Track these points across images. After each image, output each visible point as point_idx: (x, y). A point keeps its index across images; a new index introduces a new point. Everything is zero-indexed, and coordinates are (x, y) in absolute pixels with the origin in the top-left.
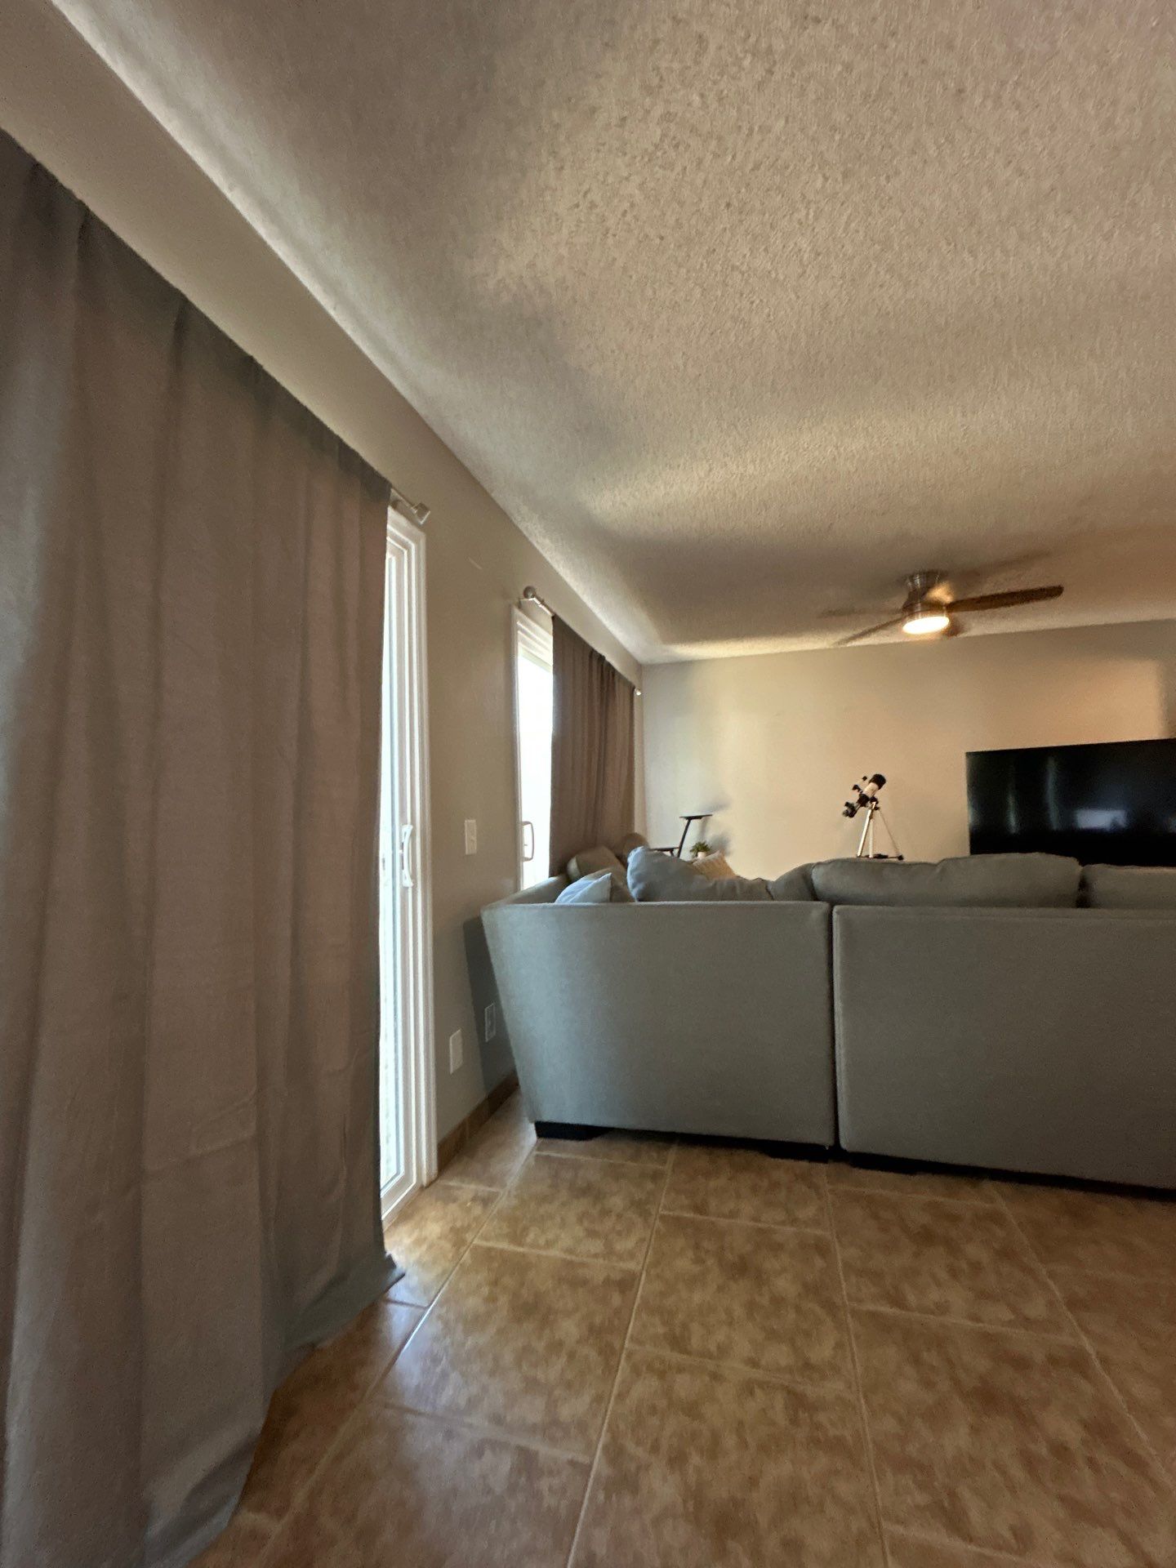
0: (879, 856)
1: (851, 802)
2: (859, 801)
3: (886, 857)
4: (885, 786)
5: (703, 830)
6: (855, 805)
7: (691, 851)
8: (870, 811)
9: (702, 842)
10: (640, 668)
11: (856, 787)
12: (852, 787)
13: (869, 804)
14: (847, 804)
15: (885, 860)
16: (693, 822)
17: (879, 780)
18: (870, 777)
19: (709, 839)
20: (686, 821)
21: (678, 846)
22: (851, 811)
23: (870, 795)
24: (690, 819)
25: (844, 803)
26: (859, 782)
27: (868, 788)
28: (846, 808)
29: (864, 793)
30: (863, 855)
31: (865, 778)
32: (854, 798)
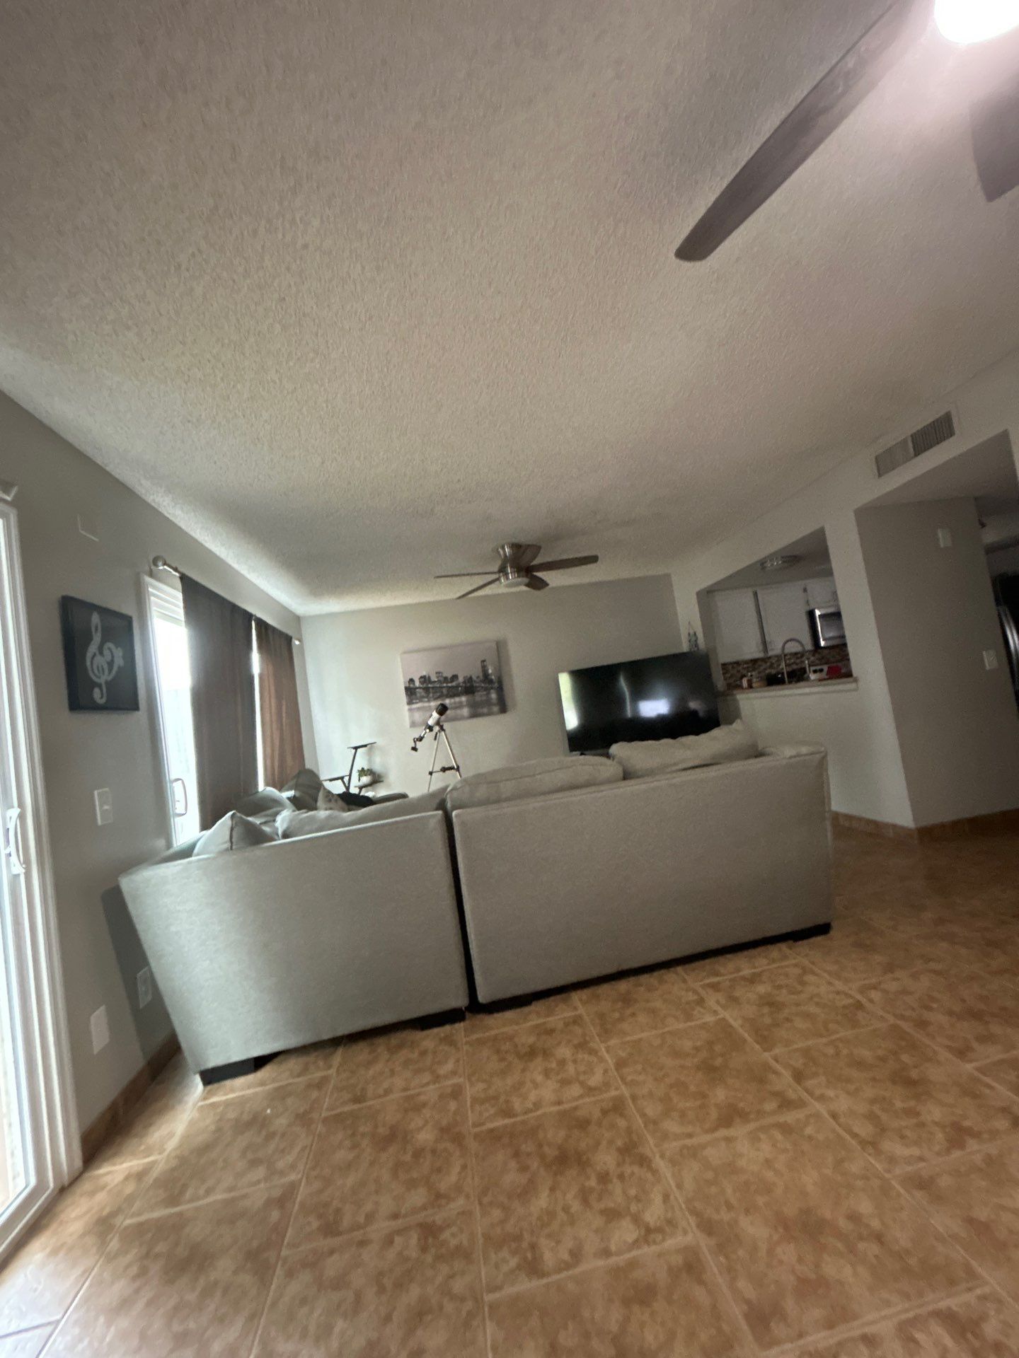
5: (369, 757)
9: (368, 767)
10: (298, 619)
19: (374, 762)
20: (354, 750)
21: (348, 774)
24: (356, 748)
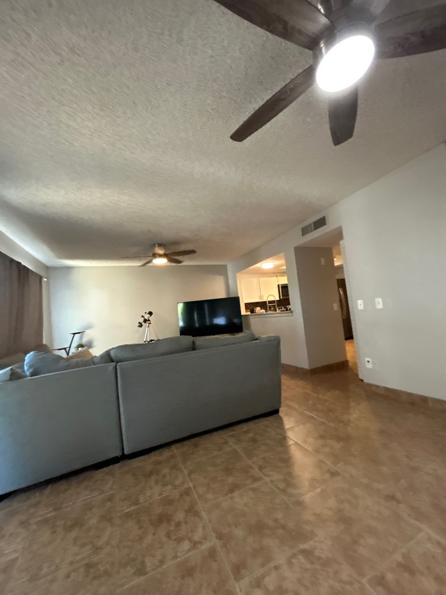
0: (152, 341)
1: (140, 322)
2: (144, 321)
3: (154, 340)
4: (153, 316)
5: (81, 338)
6: (142, 323)
7: (76, 348)
8: (148, 325)
9: (81, 343)
10: (48, 268)
11: (143, 316)
12: (141, 316)
13: (147, 321)
14: (139, 323)
15: (153, 342)
16: (76, 335)
17: (150, 313)
18: (147, 313)
19: (84, 341)
20: (73, 335)
21: (69, 347)
22: (141, 325)
23: (147, 319)
24: (74, 334)
25: (138, 322)
26: (144, 314)
27: (147, 317)
28: (139, 324)
29: (145, 318)
30: (146, 341)
31: (146, 313)
32: (142, 320)
